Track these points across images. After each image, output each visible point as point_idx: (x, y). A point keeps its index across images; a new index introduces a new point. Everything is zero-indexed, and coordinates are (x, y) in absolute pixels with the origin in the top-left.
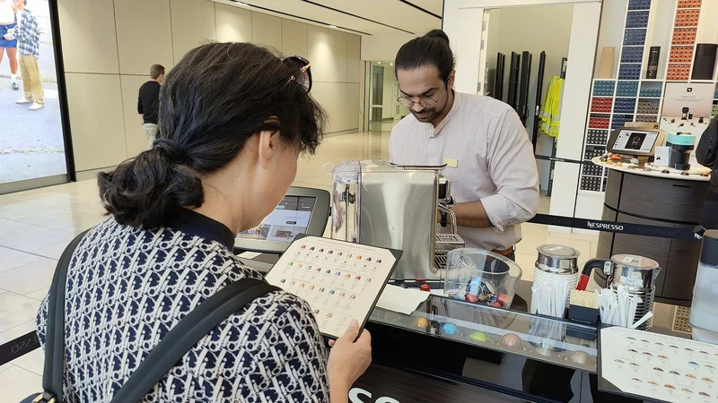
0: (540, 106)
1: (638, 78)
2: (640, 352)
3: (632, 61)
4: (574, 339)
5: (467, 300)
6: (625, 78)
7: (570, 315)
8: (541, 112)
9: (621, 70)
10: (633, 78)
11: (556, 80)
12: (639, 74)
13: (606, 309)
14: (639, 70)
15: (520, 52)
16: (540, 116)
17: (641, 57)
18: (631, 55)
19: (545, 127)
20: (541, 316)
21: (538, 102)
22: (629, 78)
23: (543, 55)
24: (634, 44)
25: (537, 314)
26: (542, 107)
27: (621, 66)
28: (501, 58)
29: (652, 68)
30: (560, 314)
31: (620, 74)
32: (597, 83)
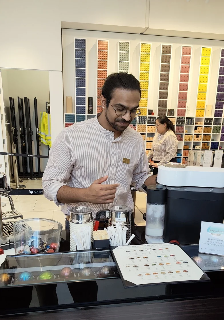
0: (38, 128)
1: (85, 113)
2: (135, 258)
3: (81, 104)
4: (99, 260)
5: (32, 253)
6: (79, 113)
7: (95, 246)
8: (39, 132)
9: (76, 109)
10: (83, 113)
11: (45, 114)
12: (85, 111)
13: (113, 238)
14: (85, 109)
15: (22, 97)
16: (39, 134)
17: (85, 102)
18: (80, 101)
19: (43, 140)
20: (80, 251)
21: (37, 126)
22: (81, 113)
23: (35, 100)
24: (81, 95)
25: (77, 251)
26: (40, 129)
27: (77, 107)
28: (11, 100)
29: (90, 108)
30: (89, 247)
31: (77, 111)
32: (66, 115)
